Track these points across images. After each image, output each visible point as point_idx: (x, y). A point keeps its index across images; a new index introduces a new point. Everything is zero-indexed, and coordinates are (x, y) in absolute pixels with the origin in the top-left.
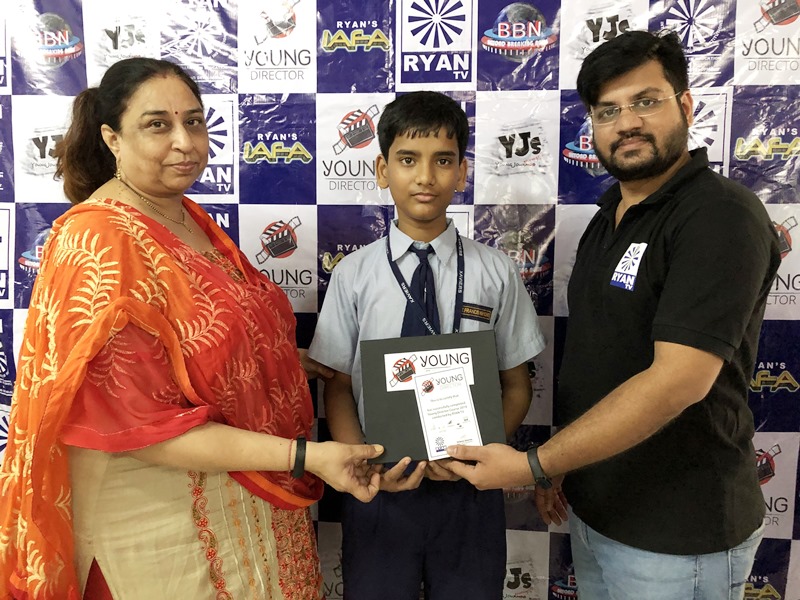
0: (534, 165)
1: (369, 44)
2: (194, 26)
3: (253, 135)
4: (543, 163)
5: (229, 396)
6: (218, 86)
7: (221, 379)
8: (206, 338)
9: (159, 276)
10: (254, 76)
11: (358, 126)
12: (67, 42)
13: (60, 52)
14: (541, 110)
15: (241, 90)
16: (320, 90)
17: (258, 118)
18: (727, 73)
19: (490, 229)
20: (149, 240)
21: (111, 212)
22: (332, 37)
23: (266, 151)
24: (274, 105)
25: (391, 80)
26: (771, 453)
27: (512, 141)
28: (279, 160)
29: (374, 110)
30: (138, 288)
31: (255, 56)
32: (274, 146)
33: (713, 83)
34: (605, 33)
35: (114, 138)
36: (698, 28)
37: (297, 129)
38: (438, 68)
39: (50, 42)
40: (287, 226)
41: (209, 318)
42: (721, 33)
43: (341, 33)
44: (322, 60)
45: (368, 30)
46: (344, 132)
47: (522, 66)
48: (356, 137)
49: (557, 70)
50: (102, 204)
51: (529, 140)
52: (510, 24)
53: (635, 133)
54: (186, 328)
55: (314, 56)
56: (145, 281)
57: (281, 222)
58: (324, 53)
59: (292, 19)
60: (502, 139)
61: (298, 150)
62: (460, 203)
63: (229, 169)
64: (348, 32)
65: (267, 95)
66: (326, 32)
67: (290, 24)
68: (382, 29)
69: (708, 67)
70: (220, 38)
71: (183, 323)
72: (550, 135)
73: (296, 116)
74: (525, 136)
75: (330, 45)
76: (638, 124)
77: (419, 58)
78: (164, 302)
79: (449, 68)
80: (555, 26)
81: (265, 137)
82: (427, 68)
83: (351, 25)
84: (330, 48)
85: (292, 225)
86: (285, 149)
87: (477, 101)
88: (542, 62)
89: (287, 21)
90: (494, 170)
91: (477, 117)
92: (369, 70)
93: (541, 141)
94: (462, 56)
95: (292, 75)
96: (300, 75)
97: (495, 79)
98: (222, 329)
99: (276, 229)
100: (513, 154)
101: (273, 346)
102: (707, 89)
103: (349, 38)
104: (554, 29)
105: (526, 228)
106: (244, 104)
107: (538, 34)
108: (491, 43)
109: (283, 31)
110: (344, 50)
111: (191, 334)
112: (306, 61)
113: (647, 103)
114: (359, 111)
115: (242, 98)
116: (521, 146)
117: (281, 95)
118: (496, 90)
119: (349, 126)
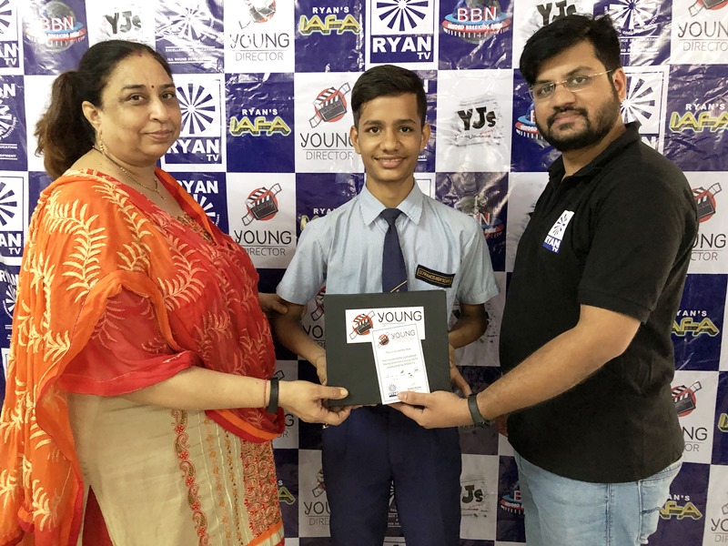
0: (489, 136)
1: (342, 28)
2: (183, 12)
3: (238, 110)
4: (498, 135)
5: (207, 345)
6: (206, 66)
7: (199, 330)
8: (185, 294)
9: (141, 240)
10: (239, 57)
11: (332, 102)
12: (72, 27)
13: (66, 36)
14: (496, 86)
15: (227, 70)
16: (297, 70)
17: (243, 96)
18: (665, 53)
19: (450, 194)
20: (131, 207)
21: (94, 181)
22: (308, 22)
23: (250, 125)
24: (256, 84)
25: (361, 60)
26: (694, 390)
27: (470, 115)
28: (262, 133)
29: (346, 87)
30: (125, 251)
31: (239, 39)
32: (257, 120)
33: (651, 62)
34: (554, 17)
35: (95, 113)
36: (639, 12)
37: (278, 105)
38: (404, 50)
39: (57, 27)
40: (269, 192)
41: (187, 277)
42: (659, 17)
43: (316, 18)
44: (299, 42)
45: (341, 16)
46: (319, 107)
47: (479, 47)
48: (330, 111)
49: (511, 51)
50: (85, 175)
51: (485, 114)
52: (469, 9)
53: (567, 108)
54: (166, 286)
55: (292, 39)
56: (130, 245)
57: (264, 188)
58: (301, 36)
59: (273, 5)
60: (461, 113)
61: (278, 124)
62: (423, 172)
63: (217, 141)
64: (323, 17)
65: (251, 75)
66: (303, 17)
67: (270, 11)
68: (353, 14)
69: (647, 47)
70: (208, 23)
71: (164, 282)
72: (504, 109)
73: (276, 93)
74: (481, 111)
75: (307, 29)
76: (571, 99)
77: (387, 40)
78: (148, 263)
79: (413, 50)
80: (509, 10)
81: (249, 113)
82: (394, 50)
83: (325, 10)
84: (307, 32)
85: (274, 191)
86: (266, 123)
87: (439, 79)
88: (497, 44)
89: (268, 8)
90: (453, 142)
91: (438, 94)
92: (342, 52)
93: (496, 116)
94: (425, 37)
95: (273, 56)
96: (279, 56)
97: (455, 59)
98: (198, 287)
99: (260, 194)
100: (471, 127)
101: (242, 300)
102: (646, 67)
103: (324, 22)
104: (508, 14)
105: (482, 194)
106: (229, 82)
107: (494, 18)
108: (451, 26)
109: (264, 16)
110: (319, 33)
111: (171, 291)
112: (285, 43)
113: (579, 80)
114: (333, 89)
115: (228, 77)
116: (478, 120)
117: (263, 74)
118: (456, 69)
119: (323, 102)
